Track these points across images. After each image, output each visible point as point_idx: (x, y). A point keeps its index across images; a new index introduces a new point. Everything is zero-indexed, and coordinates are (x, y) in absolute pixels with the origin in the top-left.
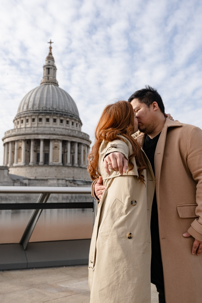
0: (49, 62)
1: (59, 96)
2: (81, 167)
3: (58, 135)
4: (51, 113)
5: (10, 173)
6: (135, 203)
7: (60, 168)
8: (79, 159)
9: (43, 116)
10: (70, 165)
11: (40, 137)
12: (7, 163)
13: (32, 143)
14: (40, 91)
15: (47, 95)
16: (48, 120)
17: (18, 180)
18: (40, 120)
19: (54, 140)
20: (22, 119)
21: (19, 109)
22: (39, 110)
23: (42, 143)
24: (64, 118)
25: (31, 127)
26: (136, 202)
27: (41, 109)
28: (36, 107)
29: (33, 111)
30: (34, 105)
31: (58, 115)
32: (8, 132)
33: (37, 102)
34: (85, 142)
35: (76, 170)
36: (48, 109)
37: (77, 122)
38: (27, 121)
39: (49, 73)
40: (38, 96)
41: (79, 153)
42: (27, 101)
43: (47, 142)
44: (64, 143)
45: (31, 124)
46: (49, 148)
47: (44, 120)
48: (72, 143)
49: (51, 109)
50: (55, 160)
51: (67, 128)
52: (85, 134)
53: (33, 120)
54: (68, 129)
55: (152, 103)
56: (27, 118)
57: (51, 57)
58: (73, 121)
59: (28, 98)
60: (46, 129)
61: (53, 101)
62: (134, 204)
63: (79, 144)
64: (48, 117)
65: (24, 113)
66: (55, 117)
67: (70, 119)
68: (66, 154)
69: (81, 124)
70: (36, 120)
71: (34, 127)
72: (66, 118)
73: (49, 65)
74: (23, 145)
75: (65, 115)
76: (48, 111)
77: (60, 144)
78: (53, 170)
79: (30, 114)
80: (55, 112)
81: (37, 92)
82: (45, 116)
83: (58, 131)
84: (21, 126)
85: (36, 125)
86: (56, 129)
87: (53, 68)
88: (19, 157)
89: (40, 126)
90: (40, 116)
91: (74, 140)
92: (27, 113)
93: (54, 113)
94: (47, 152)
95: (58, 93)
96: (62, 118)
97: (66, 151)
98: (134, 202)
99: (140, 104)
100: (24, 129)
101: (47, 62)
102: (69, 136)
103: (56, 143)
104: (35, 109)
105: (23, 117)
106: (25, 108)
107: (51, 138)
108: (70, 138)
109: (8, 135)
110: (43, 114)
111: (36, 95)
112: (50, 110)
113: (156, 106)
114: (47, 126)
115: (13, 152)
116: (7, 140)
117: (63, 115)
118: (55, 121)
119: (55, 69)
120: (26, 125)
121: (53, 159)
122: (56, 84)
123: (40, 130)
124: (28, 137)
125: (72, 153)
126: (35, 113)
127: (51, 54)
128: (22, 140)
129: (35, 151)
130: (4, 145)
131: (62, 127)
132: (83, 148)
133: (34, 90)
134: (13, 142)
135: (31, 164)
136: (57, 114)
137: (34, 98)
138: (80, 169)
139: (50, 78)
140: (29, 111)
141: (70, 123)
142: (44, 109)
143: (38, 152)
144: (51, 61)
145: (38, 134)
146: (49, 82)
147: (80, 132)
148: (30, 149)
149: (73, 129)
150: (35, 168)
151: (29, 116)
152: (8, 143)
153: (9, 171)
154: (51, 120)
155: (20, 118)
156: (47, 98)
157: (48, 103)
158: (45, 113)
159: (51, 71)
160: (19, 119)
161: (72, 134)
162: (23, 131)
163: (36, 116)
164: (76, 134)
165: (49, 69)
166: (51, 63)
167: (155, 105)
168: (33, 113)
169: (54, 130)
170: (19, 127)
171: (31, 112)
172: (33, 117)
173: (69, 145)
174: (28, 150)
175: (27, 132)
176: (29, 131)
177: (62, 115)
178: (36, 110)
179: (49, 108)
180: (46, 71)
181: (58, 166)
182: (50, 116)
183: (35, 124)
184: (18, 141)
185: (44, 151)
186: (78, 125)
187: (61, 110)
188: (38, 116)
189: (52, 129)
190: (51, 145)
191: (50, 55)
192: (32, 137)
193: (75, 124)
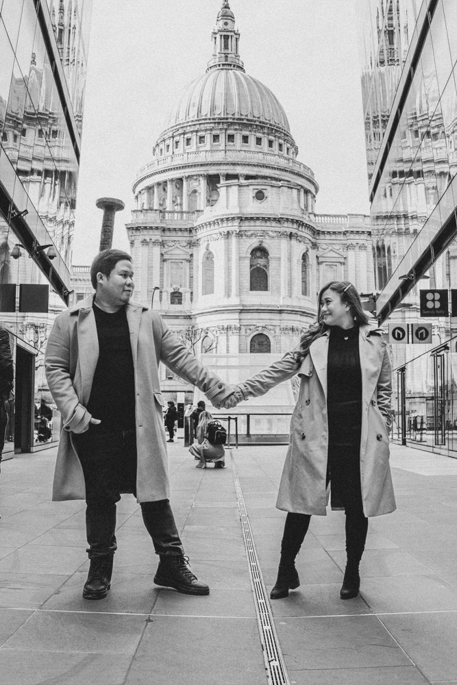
0: (226, 24)
4: (251, 125)
9: (236, 129)
15: (238, 89)
16: (245, 139)
18: (231, 138)
22: (227, 119)
24: (275, 137)
27: (230, 116)
28: (220, 112)
29: (213, 119)
30: (213, 108)
31: (266, 131)
33: (220, 103)
36: (244, 117)
38: (202, 139)
39: (226, 47)
45: (212, 145)
47: (238, 140)
49: (250, 117)
53: (216, 138)
56: (201, 134)
57: (229, 14)
58: (288, 145)
61: (251, 102)
63: (306, 191)
64: (246, 133)
65: (190, 124)
66: (259, 135)
67: (284, 140)
70: (222, 138)
72: (278, 138)
73: (225, 30)
74: (202, 186)
76: (245, 121)
79: (208, 126)
80: (257, 123)
82: (241, 130)
85: (222, 147)
89: (231, 148)
90: (231, 129)
91: (300, 181)
92: (200, 124)
93: (257, 125)
96: (272, 138)
101: (221, 23)
104: (216, 116)
105: (192, 132)
107: (260, 174)
110: (237, 127)
112: (248, 120)
114: (245, 148)
117: (274, 132)
118: (259, 141)
120: (197, 147)
126: (219, 123)
127: (227, 7)
134: (178, 181)
136: (262, 127)
139: (229, 56)
140: (205, 119)
141: (285, 149)
142: (236, 116)
144: (229, 22)
146: (231, 65)
151: (205, 130)
152: (161, 184)
154: (252, 140)
155: (184, 134)
156: (239, 95)
157: (243, 105)
158: (239, 124)
159: (232, 43)
163: (221, 129)
165: (226, 38)
166: (229, 27)
168: (215, 123)
171: (208, 121)
172: (217, 132)
177: (271, 131)
178: (220, 119)
179: (247, 116)
180: (220, 41)
182: (250, 131)
183: (219, 144)
184: (189, 177)
187: (267, 121)
188: (226, 130)
191: (227, 10)
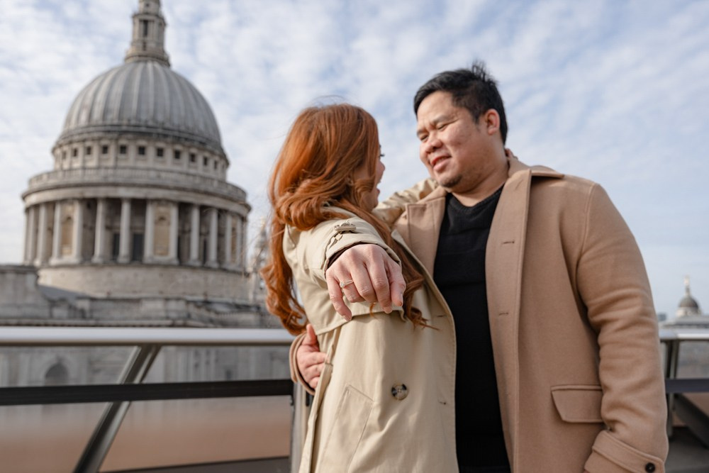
0: (147, 5)
1: (172, 92)
2: (225, 270)
3: (167, 188)
4: (150, 134)
5: (42, 281)
6: (403, 391)
7: (172, 271)
8: (220, 249)
9: (129, 139)
10: (198, 264)
11: (122, 193)
12: (35, 256)
13: (101, 208)
14: (123, 76)
15: (141, 87)
16: (142, 151)
17: (63, 300)
18: (123, 149)
19: (159, 201)
20: (75, 146)
21: (68, 120)
22: (120, 126)
23: (126, 209)
24: (184, 146)
25: (98, 168)
26: (404, 387)
27: (125, 122)
28: (113, 118)
29: (105, 126)
30: (106, 112)
31: (169, 140)
32: (39, 177)
33: (115, 105)
34: (234, 207)
35: (212, 277)
36: (142, 123)
37: (217, 158)
38: (89, 151)
39: (146, 33)
40: (118, 89)
41: (221, 235)
42: (88, 102)
43: (139, 206)
44: (184, 208)
45: (100, 160)
46: (144, 221)
47: (132, 151)
48: (204, 210)
49: (151, 124)
50: (159, 251)
51: (192, 171)
52: (236, 188)
53: (105, 149)
54: (194, 176)
55: (484, 112)
56: (88, 144)
58: (207, 154)
59: (90, 94)
60: (138, 173)
61: (156, 104)
62: (399, 395)
63: (222, 212)
64: (142, 143)
65: (80, 131)
66: (161, 145)
67: (199, 149)
68: (186, 236)
69: (227, 163)
70: (112, 150)
71: (107, 168)
72: (189, 147)
73: (147, 13)
74: (76, 212)
75: (186, 139)
76: (143, 129)
77: (173, 213)
78: (154, 274)
79: (96, 135)
80: (160, 131)
81: (114, 80)
82: (136, 140)
83: (169, 178)
84: (71, 163)
85: (111, 163)
86: (163, 175)
87: (157, 21)
88: (65, 241)
89: (122, 164)
90: (122, 139)
91: (208, 201)
92: (89, 132)
93: (158, 134)
94: (139, 231)
95: (170, 84)
96: (178, 147)
97: (187, 228)
98: (401, 387)
99: (455, 109)
100: (80, 172)
101: (142, 5)
102: (196, 191)
103: (162, 209)
104: (109, 122)
105: (78, 142)
106: (84, 118)
107: (150, 196)
108: (199, 196)
109: (36, 185)
110: (130, 136)
111: (111, 85)
112: (147, 127)
113: (494, 123)
114: (141, 164)
115: (50, 230)
116: (34, 199)
117: (183, 140)
118: (160, 152)
119: (162, 24)
120: (84, 161)
121: (155, 249)
122: (163, 60)
123: (122, 175)
124: (89, 193)
125: (204, 235)
126: (109, 131)
128: (74, 199)
129: (108, 228)
130: (27, 210)
131: (178, 168)
132: (229, 222)
133: (106, 74)
134: (51, 205)
135: (97, 258)
136: (166, 136)
137: (108, 95)
138: (223, 276)
139: (148, 44)
140: (95, 126)
141: (200, 160)
142: (133, 122)
143: (117, 231)
144: (152, 3)
145: (116, 185)
146: (147, 56)
147: (223, 182)
148: (94, 221)
149: (207, 174)
150: (107, 270)
151: (93, 140)
152: (36, 206)
153: (38, 277)
154: (151, 152)
155: (71, 143)
156: (140, 96)
157: (144, 107)
158: (134, 132)
159: (153, 28)
160: (68, 144)
161: (203, 187)
162: (76, 178)
163: (111, 139)
164: (214, 187)
165: (146, 22)
166: (152, 9)
167: (492, 118)
168: (105, 131)
169: (159, 177)
170: (66, 166)
171: (98, 129)
172: (104, 142)
173: (195, 216)
174: (89, 224)
175: (87, 179)
176: (92, 177)
177: (178, 139)
178: (112, 125)
179: (146, 121)
180: (139, 27)
181: (167, 266)
182: (148, 141)
183: (107, 159)
184: (63, 201)
185: (132, 228)
186: (219, 166)
187: (175, 128)
188: (117, 140)
189: (153, 174)
190: (151, 214)
192: (102, 192)
193: (211, 163)
